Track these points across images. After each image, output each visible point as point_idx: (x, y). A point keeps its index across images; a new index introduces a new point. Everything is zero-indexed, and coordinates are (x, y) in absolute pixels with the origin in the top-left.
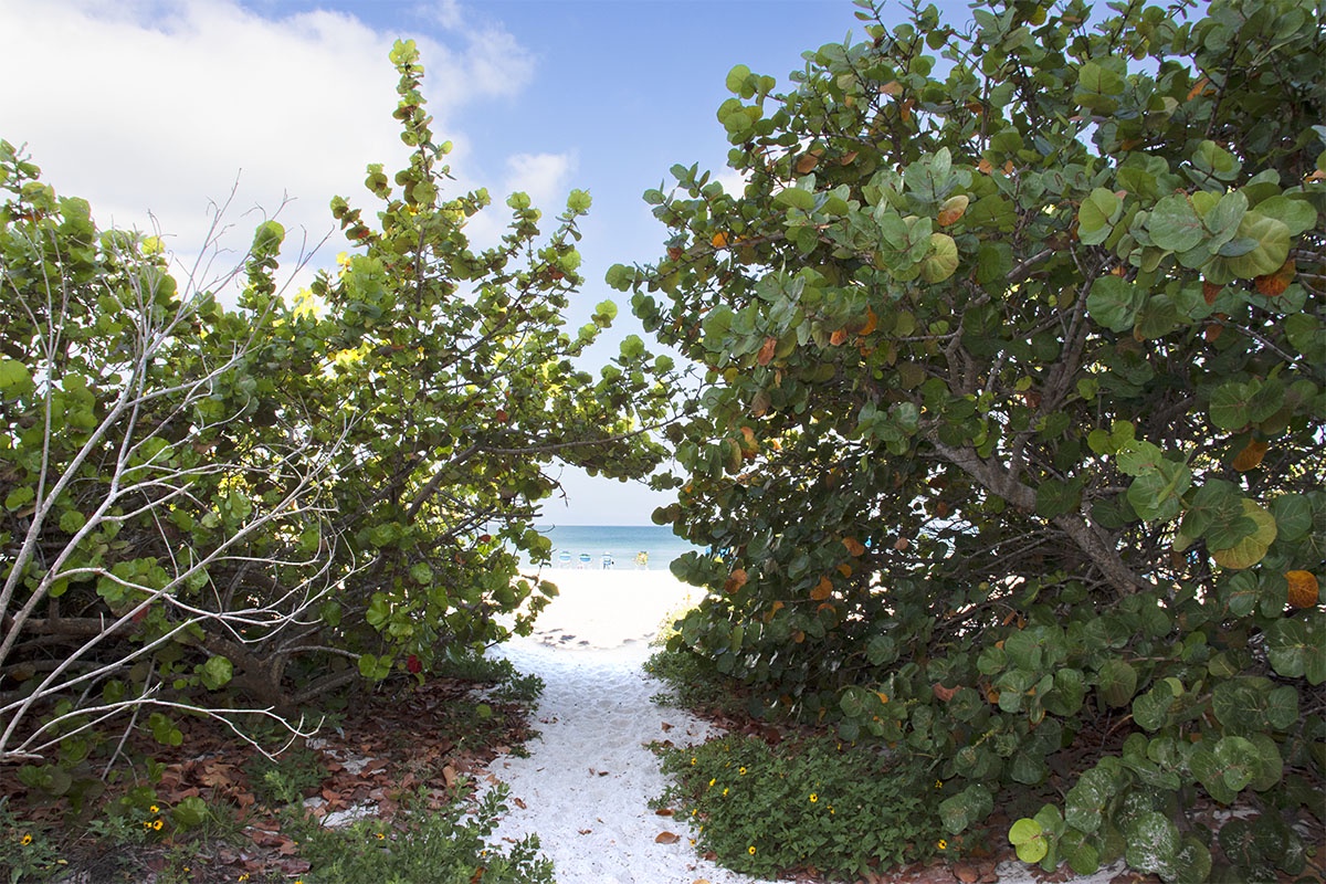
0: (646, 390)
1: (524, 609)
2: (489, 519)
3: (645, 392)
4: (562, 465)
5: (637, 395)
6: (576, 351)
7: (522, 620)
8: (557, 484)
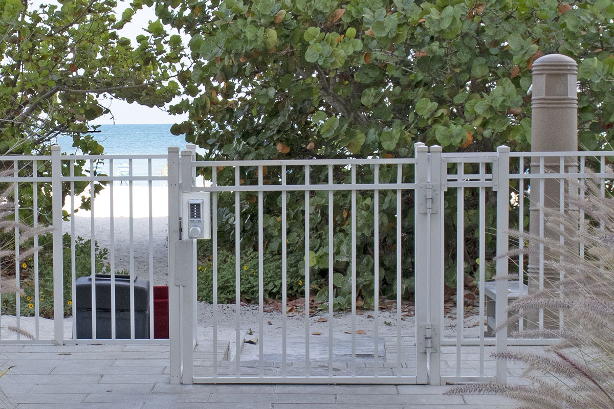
0: (165, 54)
1: (87, 193)
2: (59, 133)
3: (164, 55)
4: (112, 99)
5: (159, 57)
6: (120, 26)
7: (86, 200)
8: (108, 111)
